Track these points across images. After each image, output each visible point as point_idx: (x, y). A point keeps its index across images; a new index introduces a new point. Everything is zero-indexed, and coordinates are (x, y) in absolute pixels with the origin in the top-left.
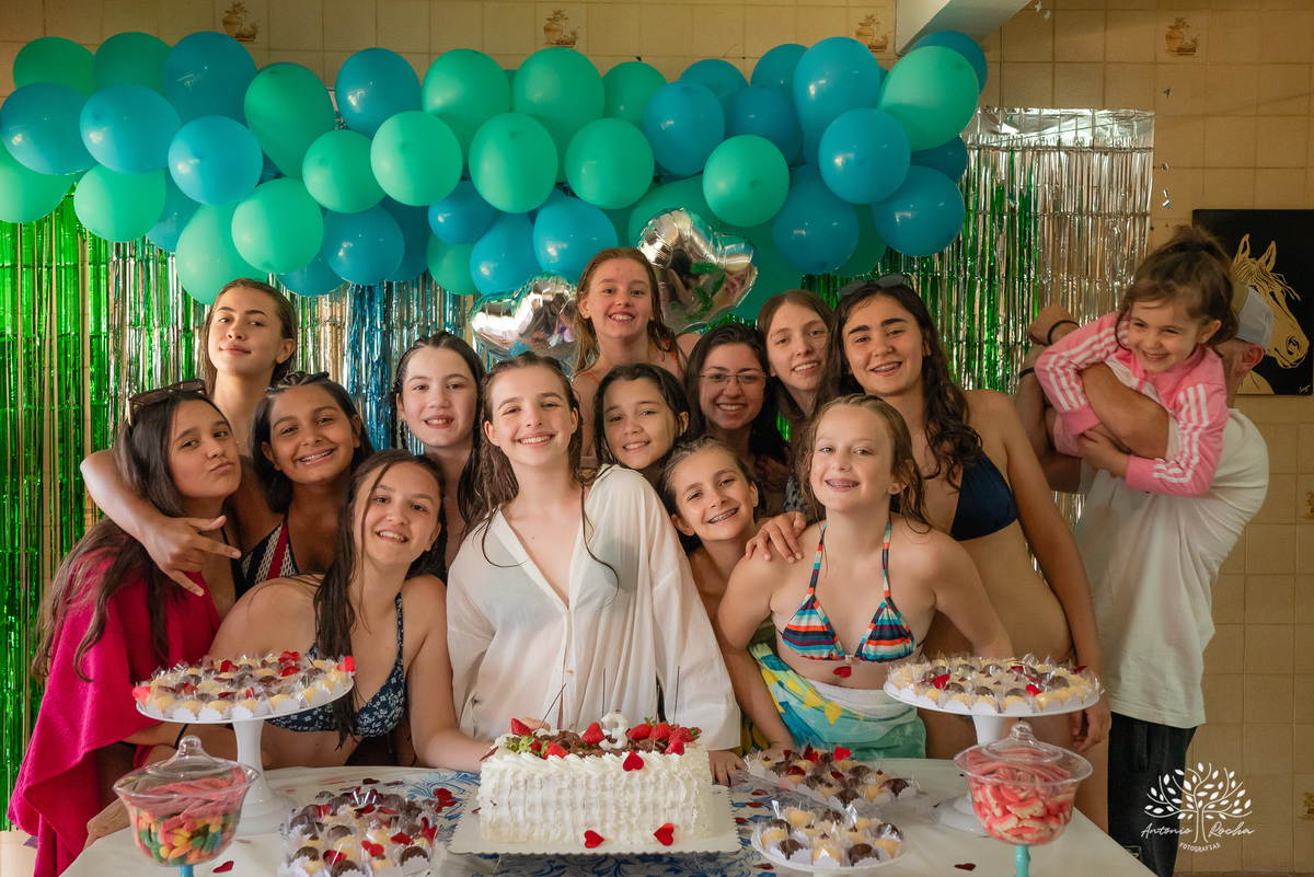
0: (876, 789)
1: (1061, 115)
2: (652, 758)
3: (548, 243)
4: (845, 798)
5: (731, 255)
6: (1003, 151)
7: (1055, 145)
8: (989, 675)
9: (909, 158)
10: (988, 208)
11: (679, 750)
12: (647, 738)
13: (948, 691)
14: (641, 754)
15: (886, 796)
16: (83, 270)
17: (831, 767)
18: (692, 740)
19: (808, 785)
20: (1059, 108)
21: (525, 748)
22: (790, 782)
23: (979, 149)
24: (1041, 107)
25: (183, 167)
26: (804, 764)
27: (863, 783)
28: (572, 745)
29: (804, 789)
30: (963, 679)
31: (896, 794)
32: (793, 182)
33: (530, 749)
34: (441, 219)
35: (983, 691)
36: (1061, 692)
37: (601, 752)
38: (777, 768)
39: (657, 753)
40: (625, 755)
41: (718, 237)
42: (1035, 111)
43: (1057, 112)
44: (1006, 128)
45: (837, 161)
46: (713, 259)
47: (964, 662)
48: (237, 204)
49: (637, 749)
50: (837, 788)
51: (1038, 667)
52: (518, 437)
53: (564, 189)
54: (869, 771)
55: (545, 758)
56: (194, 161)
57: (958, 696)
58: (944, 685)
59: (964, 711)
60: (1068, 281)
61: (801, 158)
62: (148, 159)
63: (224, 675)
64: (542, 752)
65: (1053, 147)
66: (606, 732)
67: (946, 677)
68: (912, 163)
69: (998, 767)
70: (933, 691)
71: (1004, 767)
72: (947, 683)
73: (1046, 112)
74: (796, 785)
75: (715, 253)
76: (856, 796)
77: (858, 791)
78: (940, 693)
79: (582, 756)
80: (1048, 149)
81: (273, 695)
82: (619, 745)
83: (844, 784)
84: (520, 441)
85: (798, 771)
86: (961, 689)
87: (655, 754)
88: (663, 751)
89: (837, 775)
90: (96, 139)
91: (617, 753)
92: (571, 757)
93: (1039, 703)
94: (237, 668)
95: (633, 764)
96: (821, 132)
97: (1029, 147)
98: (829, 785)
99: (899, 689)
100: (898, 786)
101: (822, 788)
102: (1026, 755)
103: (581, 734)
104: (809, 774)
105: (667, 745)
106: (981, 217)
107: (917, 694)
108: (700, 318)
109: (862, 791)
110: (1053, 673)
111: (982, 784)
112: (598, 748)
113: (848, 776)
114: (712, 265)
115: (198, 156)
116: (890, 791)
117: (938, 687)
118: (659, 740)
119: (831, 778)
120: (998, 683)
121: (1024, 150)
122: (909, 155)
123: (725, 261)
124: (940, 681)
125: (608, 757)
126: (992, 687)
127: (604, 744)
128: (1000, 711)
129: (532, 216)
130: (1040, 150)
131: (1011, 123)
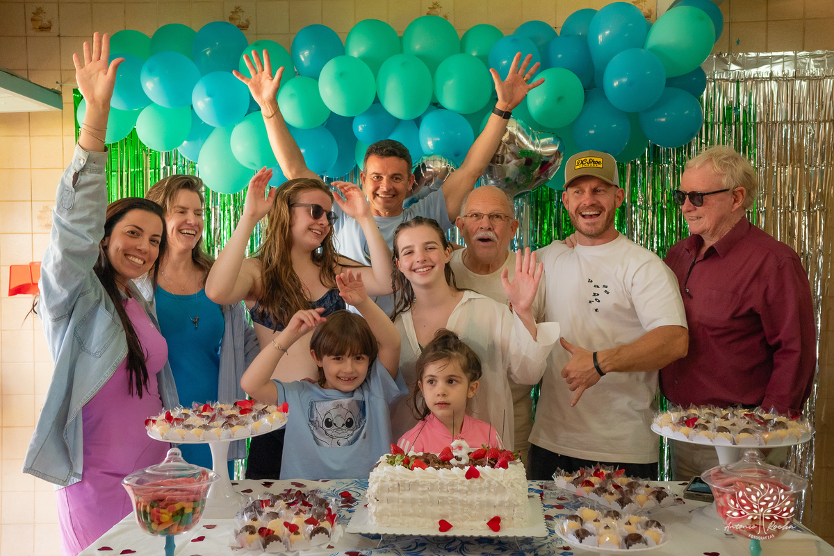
0: (645, 497)
1: (772, 56)
2: (485, 470)
3: (429, 139)
4: (622, 502)
5: (544, 146)
6: (731, 82)
7: (768, 76)
8: (728, 419)
9: (664, 82)
10: (721, 120)
11: (505, 466)
12: (483, 458)
13: (697, 430)
14: (478, 468)
15: (652, 502)
16: (147, 173)
17: (613, 482)
18: (514, 460)
19: (597, 493)
20: (771, 51)
21: (399, 462)
22: (584, 491)
23: (714, 81)
24: (758, 51)
25: (201, 103)
26: (593, 479)
27: (635, 493)
28: (431, 461)
29: (594, 496)
30: (708, 422)
31: (659, 501)
32: (587, 100)
33: (402, 463)
34: (360, 129)
35: (722, 429)
36: (781, 432)
37: (450, 466)
38: (575, 482)
39: (489, 468)
40: (467, 468)
41: (536, 134)
42: (753, 54)
43: (769, 54)
44: (734, 67)
45: (614, 82)
46: (532, 147)
47: (709, 411)
48: (234, 126)
49: (475, 465)
50: (617, 496)
51: (765, 416)
52: (414, 268)
53: (436, 105)
54: (639, 485)
55: (412, 469)
56: (208, 99)
57: (703, 433)
58: (693, 425)
59: (707, 442)
60: (777, 167)
61: (592, 83)
62: (181, 98)
63: (204, 414)
64: (410, 465)
65: (767, 78)
66: (455, 454)
67: (695, 419)
68: (666, 86)
69: (735, 481)
70: (685, 429)
71: (739, 481)
72: (696, 423)
73: (761, 55)
74: (588, 493)
75: (533, 144)
76: (630, 501)
77: (632, 498)
78: (691, 431)
79: (437, 469)
80: (763, 80)
81: (233, 426)
82: (463, 462)
83: (622, 492)
84: (414, 271)
85: (589, 484)
86: (706, 428)
87: (487, 468)
88: (493, 466)
89: (616, 487)
90: (150, 86)
91: (462, 467)
92: (430, 469)
93: (764, 438)
94: (212, 409)
95: (472, 474)
96: (605, 64)
97: (750, 78)
98: (611, 494)
99: (661, 427)
100: (661, 496)
101: (607, 495)
102: (755, 473)
103: (438, 455)
104: (597, 486)
105: (496, 462)
106: (716, 126)
107: (674, 431)
108: (525, 187)
109: (635, 498)
110: (775, 419)
111: (724, 493)
112: (449, 464)
113: (625, 488)
114: (531, 151)
115: (210, 95)
116: (655, 499)
117: (688, 426)
118: (492, 459)
119: (613, 490)
120: (734, 425)
121: (746, 80)
122: (665, 79)
123: (539, 150)
124: (690, 422)
125: (455, 470)
126: (729, 427)
127: (453, 461)
128: (734, 443)
129: (418, 122)
130: (757, 80)
131: (736, 63)
